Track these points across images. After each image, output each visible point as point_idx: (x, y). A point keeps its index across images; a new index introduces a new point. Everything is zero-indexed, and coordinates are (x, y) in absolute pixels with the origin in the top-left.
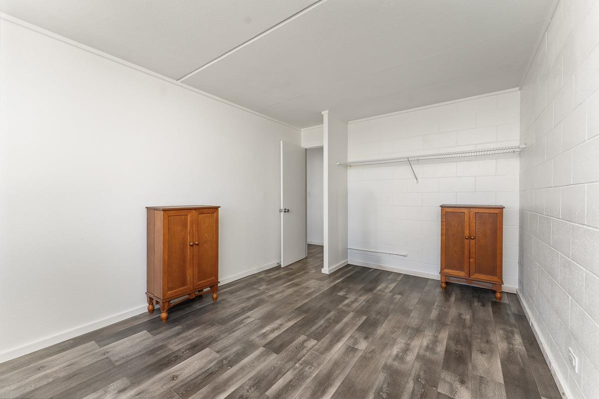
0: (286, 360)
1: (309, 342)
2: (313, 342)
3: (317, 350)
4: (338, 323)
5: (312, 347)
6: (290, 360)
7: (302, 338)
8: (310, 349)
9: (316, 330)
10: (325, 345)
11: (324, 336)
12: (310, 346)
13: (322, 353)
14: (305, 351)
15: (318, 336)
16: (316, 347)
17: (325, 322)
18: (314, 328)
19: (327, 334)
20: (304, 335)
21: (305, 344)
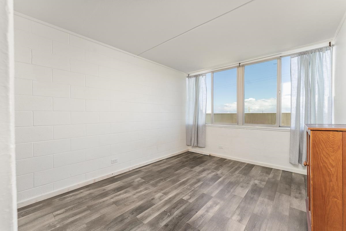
0: (199, 191)
1: (187, 198)
2: (185, 198)
3: (183, 194)
4: (165, 211)
5: (186, 195)
6: (196, 191)
7: (191, 201)
8: (187, 195)
9: (182, 206)
10: (178, 196)
11: (177, 201)
12: (187, 196)
13: (181, 193)
14: (190, 194)
15: (182, 201)
16: (184, 196)
17: (174, 213)
18: (183, 207)
19: (175, 203)
20: (190, 203)
21: (189, 197)
